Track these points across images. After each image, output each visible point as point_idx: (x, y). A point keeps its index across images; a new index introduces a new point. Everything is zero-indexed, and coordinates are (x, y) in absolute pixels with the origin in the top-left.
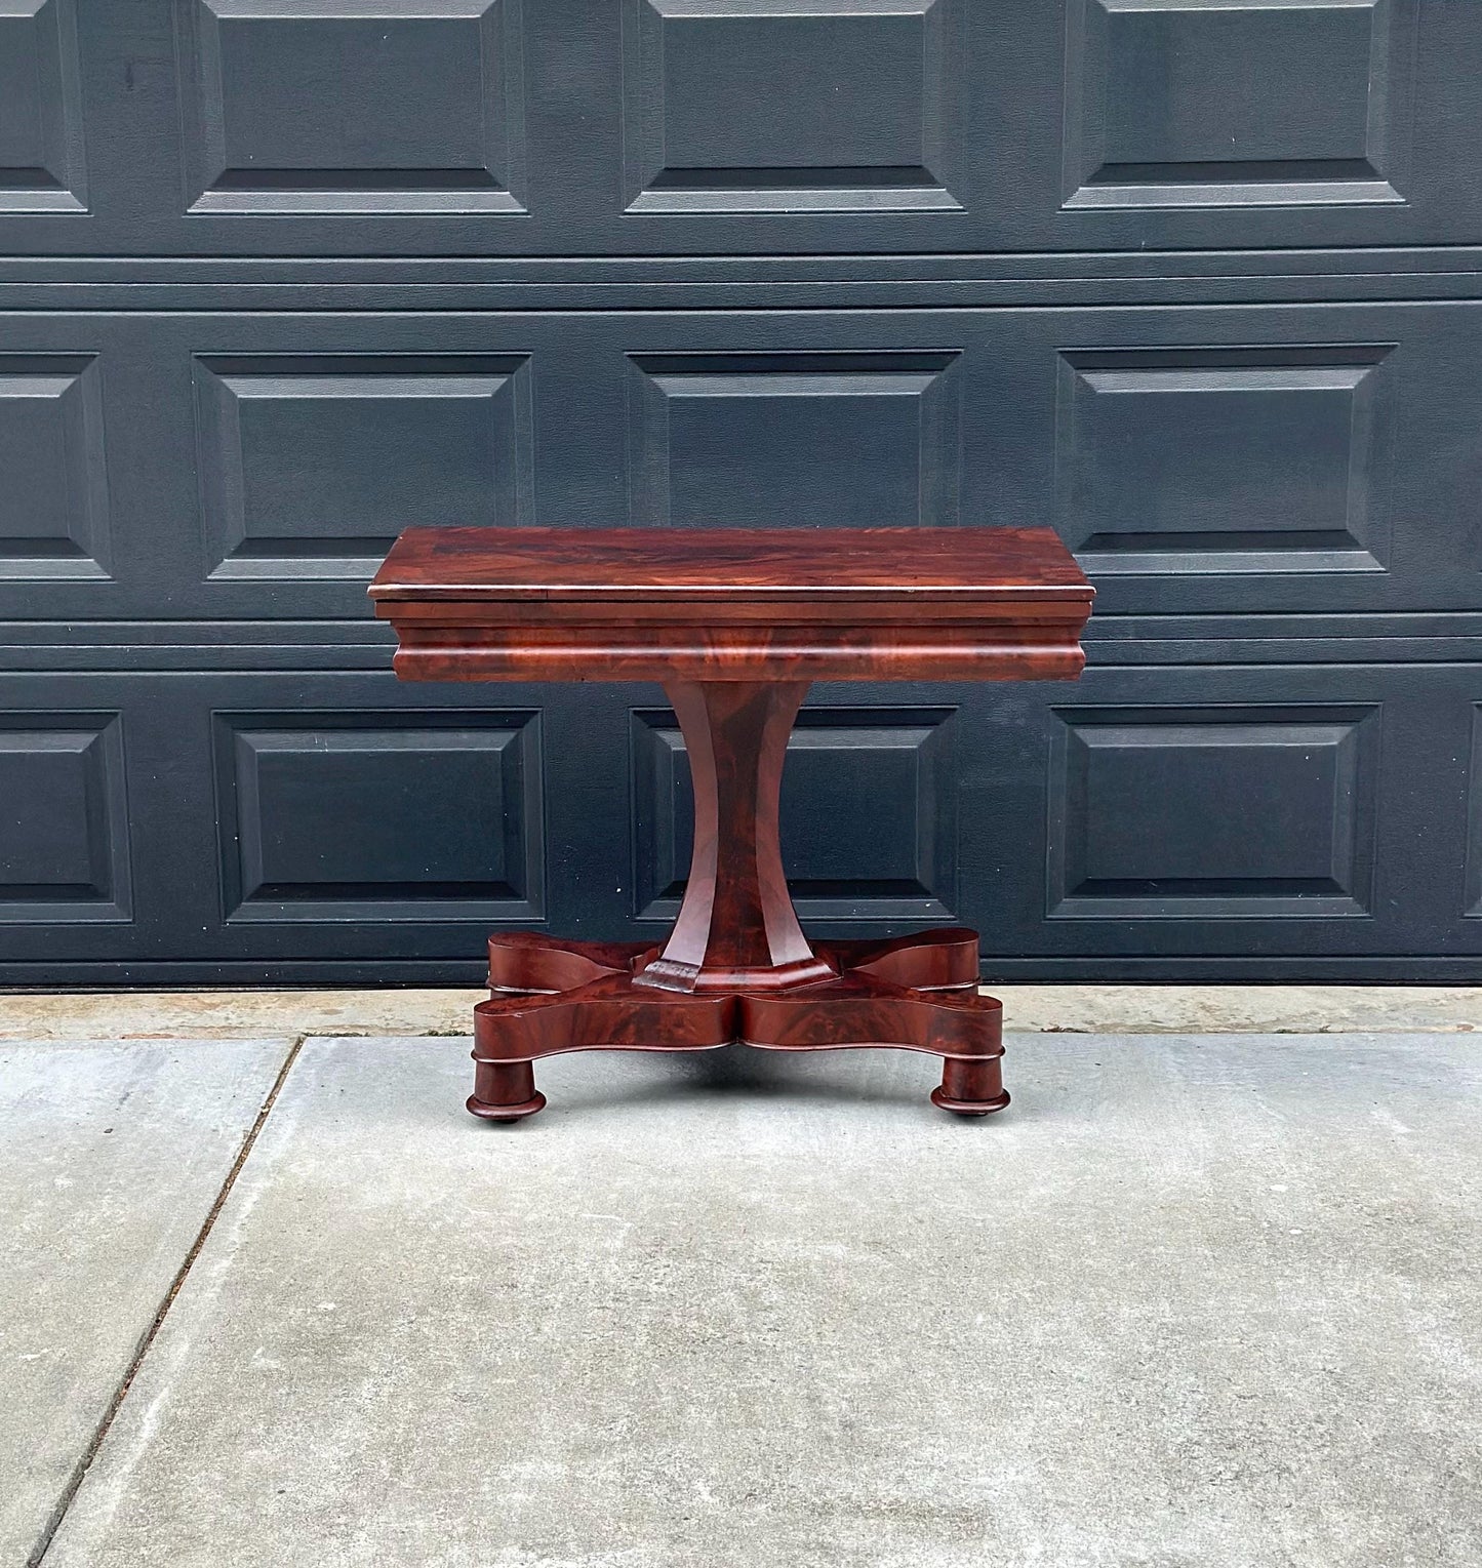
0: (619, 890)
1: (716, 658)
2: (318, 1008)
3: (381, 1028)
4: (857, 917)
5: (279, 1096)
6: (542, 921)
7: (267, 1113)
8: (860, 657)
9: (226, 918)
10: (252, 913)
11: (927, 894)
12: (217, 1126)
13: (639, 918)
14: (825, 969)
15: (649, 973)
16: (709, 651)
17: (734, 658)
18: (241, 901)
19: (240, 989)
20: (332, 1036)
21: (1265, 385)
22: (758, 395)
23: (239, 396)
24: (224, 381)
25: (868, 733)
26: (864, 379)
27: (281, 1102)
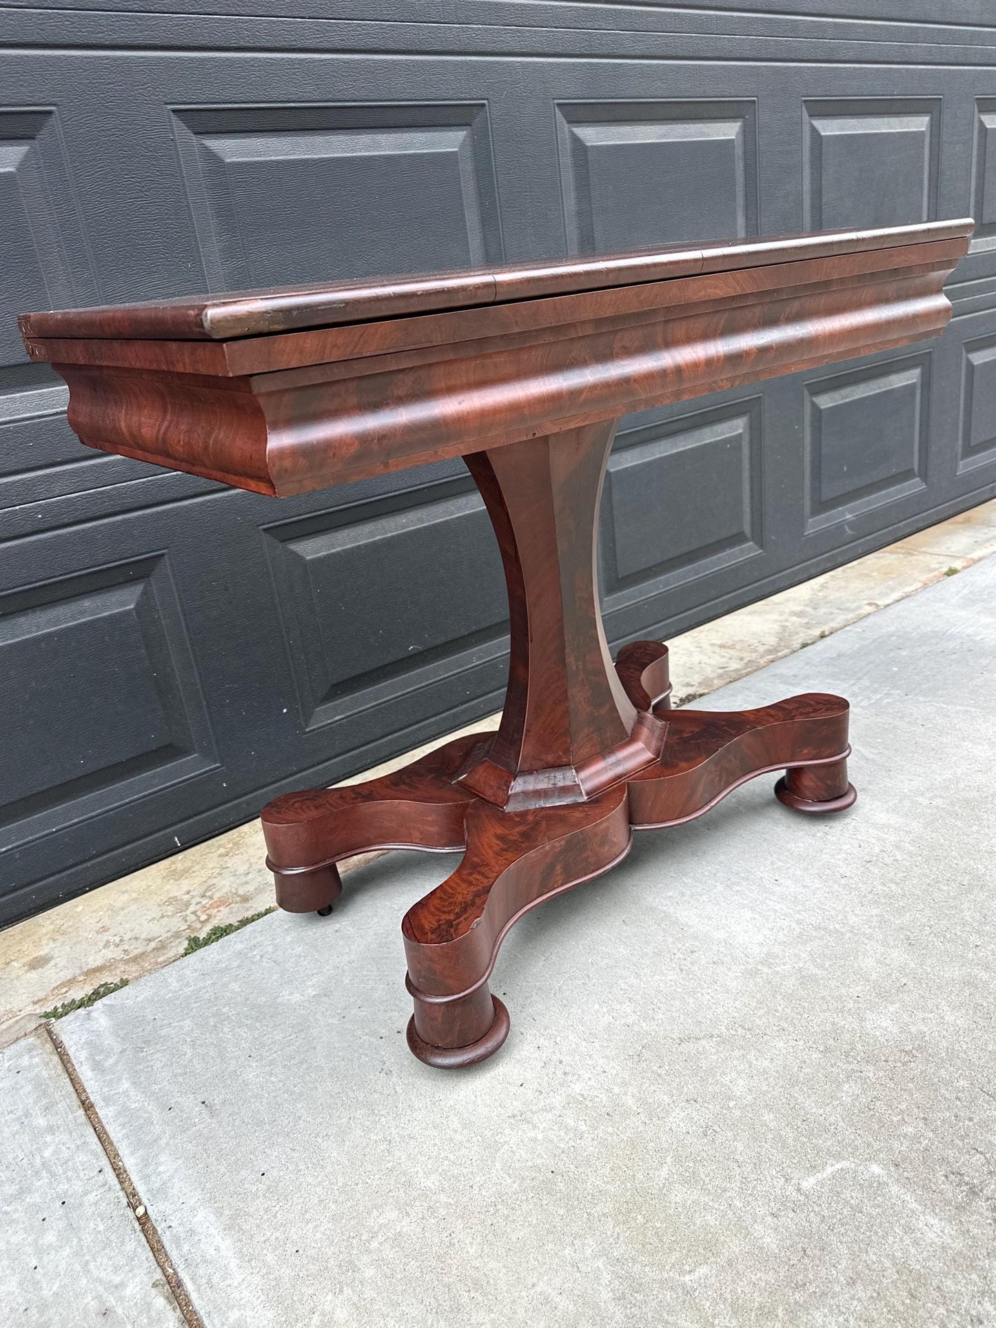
0: (285, 711)
2: (15, 964)
3: (127, 962)
4: (477, 663)
5: (130, 1162)
6: (218, 767)
7: (146, 1212)
12: (98, 1297)
13: (307, 730)
15: (516, 795)
20: (82, 1004)
21: (686, 137)
27: (146, 1178)
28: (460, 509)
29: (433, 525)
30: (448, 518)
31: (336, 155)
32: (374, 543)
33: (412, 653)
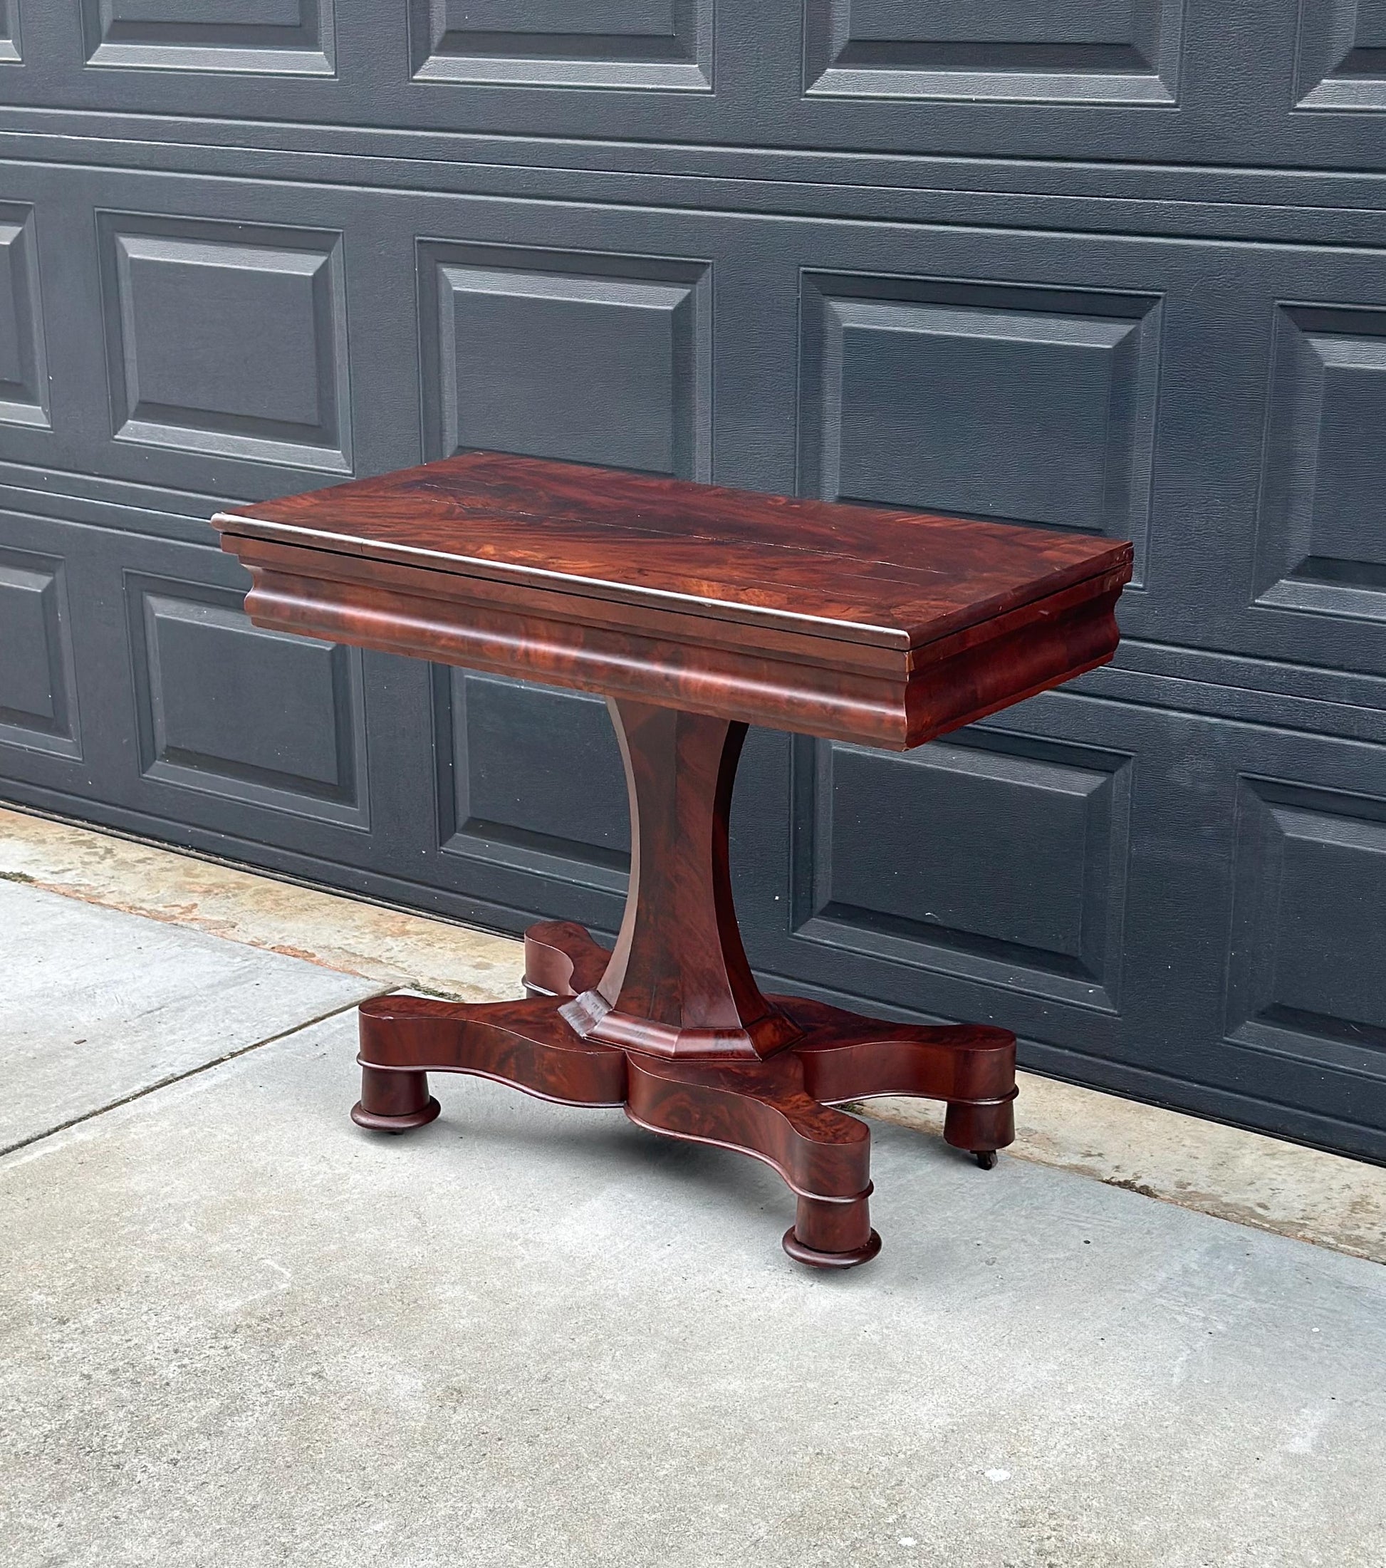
0: (777, 898)
1: (527, 653)
2: (480, 959)
4: (1012, 986)
7: (227, 1060)
8: (667, 678)
9: (441, 845)
10: (463, 845)
11: (1091, 977)
13: (794, 934)
14: (745, 1044)
16: (523, 644)
17: (544, 656)
18: (455, 831)
19: (451, 921)
22: (935, 333)
23: (455, 288)
24: (445, 270)
25: (1035, 768)
26: (1052, 323)
28: (1029, 777)
29: (987, 780)
30: (1008, 781)
31: (958, 334)
32: (910, 766)
33: (929, 921)
